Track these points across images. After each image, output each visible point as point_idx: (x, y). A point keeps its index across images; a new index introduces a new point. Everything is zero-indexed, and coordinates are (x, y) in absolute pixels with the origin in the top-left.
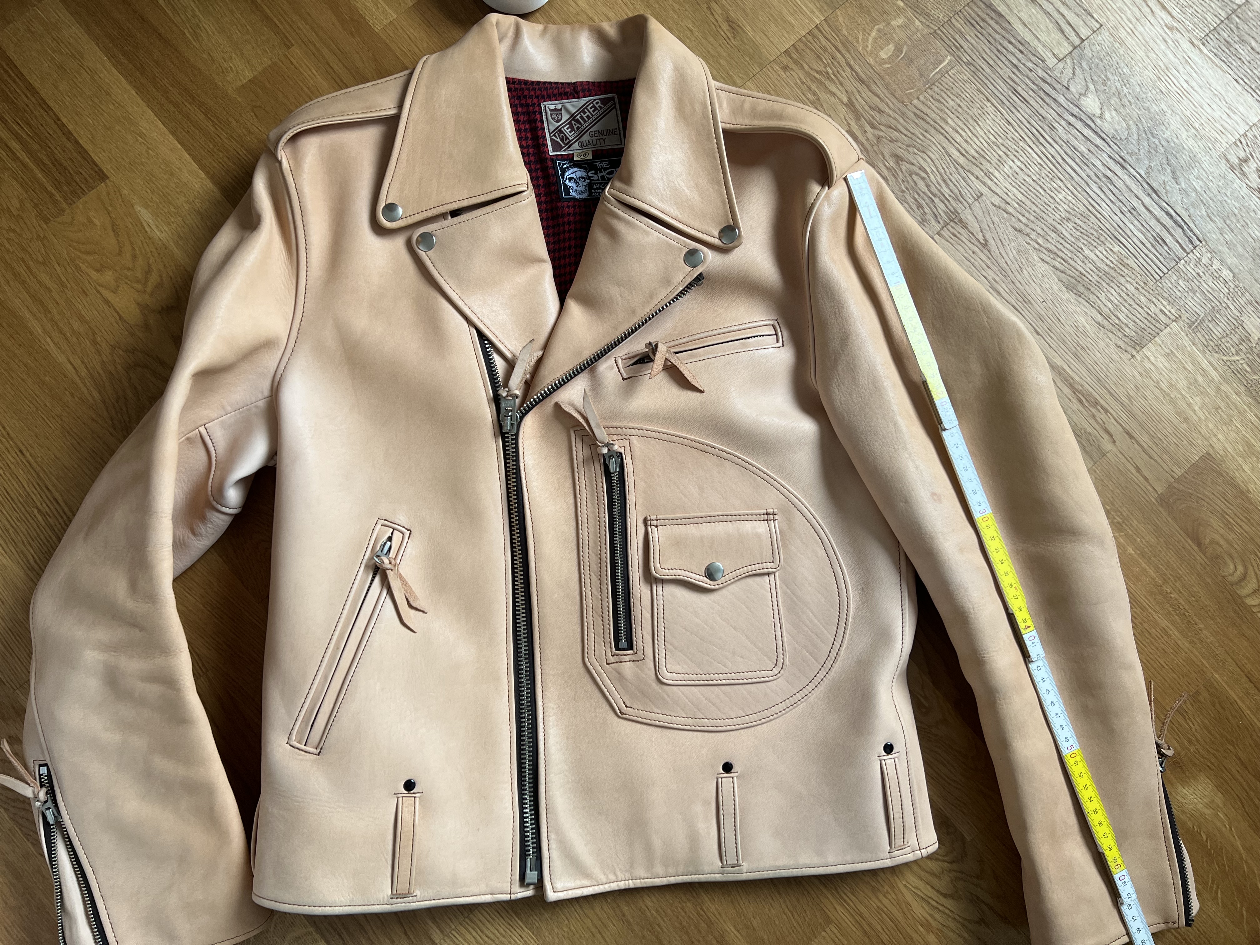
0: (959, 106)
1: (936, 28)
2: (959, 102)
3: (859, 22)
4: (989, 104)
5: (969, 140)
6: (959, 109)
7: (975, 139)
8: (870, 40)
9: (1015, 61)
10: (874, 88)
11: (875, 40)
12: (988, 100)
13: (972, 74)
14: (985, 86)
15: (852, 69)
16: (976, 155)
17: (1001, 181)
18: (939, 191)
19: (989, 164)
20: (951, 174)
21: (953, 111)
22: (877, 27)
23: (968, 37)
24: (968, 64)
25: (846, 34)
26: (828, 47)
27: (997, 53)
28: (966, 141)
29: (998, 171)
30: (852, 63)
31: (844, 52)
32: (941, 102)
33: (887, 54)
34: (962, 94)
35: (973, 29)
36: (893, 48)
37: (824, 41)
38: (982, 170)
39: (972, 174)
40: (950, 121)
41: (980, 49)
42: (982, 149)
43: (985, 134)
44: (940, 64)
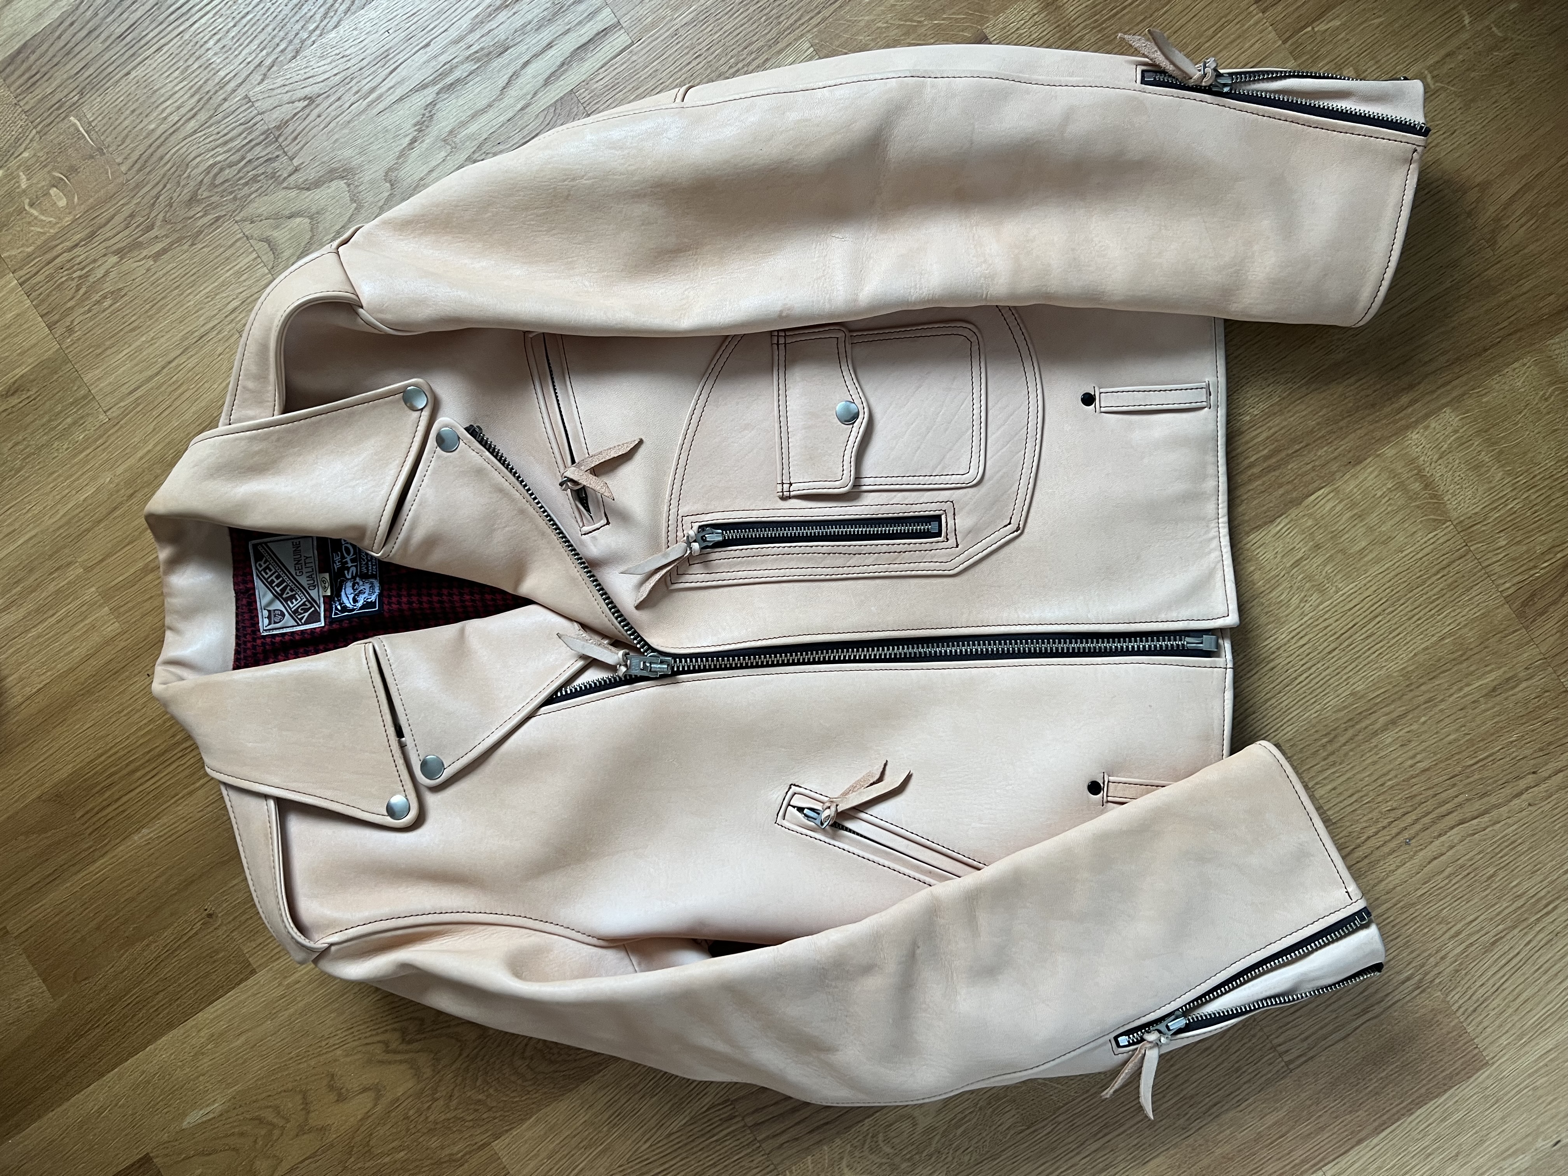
0: (133, 111)
1: (34, 131)
2: (128, 112)
3: (18, 229)
4: (133, 74)
5: (176, 104)
6: (137, 112)
7: (177, 96)
8: (43, 218)
9: (84, 32)
10: (101, 220)
11: (43, 212)
12: (128, 73)
13: (94, 90)
14: (111, 75)
15: (76, 245)
16: (197, 97)
17: (232, 68)
18: (238, 150)
19: (210, 82)
20: (218, 133)
21: (138, 121)
22: (27, 207)
23: (49, 91)
24: (81, 93)
25: (32, 248)
26: (47, 273)
27: (71, 56)
28: (178, 108)
29: (218, 71)
30: (68, 244)
31: (54, 253)
32: (127, 136)
33: (61, 199)
34: (118, 107)
35: (39, 83)
36: (55, 189)
37: (38, 278)
38: (216, 92)
39: (220, 105)
40: (152, 126)
41: (65, 76)
42: (190, 88)
43: (171, 82)
44: (79, 131)
